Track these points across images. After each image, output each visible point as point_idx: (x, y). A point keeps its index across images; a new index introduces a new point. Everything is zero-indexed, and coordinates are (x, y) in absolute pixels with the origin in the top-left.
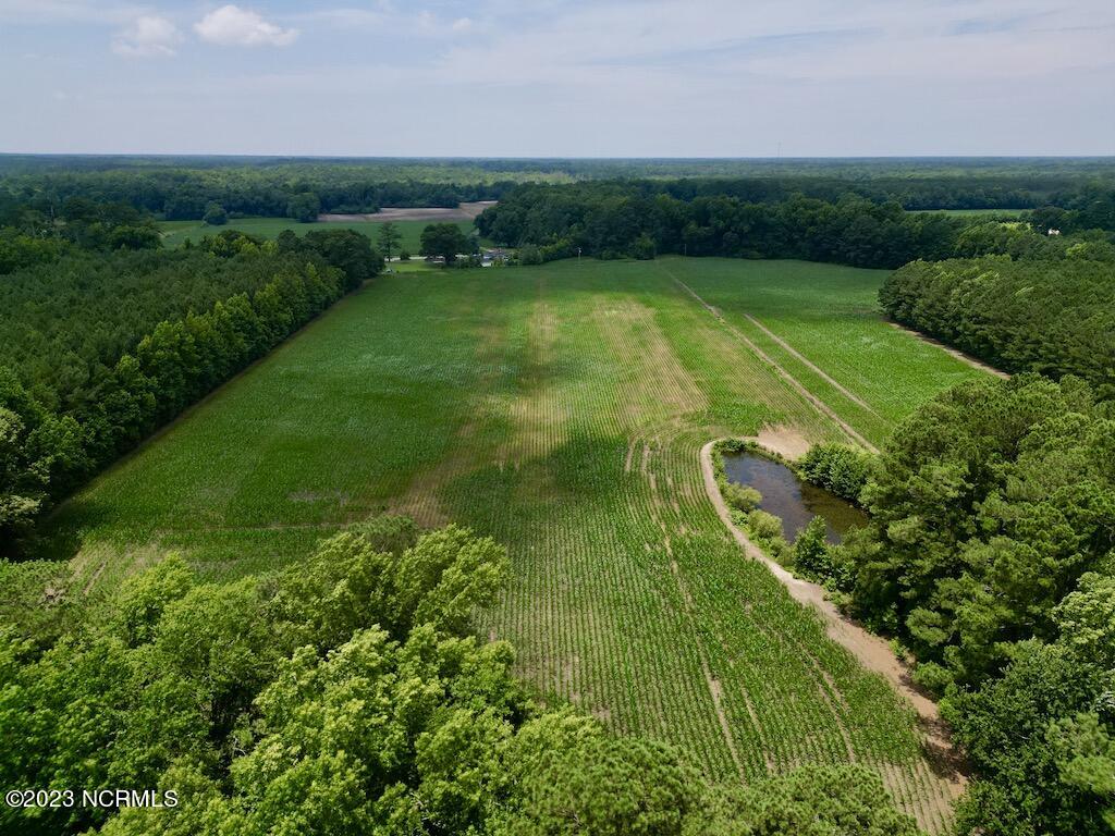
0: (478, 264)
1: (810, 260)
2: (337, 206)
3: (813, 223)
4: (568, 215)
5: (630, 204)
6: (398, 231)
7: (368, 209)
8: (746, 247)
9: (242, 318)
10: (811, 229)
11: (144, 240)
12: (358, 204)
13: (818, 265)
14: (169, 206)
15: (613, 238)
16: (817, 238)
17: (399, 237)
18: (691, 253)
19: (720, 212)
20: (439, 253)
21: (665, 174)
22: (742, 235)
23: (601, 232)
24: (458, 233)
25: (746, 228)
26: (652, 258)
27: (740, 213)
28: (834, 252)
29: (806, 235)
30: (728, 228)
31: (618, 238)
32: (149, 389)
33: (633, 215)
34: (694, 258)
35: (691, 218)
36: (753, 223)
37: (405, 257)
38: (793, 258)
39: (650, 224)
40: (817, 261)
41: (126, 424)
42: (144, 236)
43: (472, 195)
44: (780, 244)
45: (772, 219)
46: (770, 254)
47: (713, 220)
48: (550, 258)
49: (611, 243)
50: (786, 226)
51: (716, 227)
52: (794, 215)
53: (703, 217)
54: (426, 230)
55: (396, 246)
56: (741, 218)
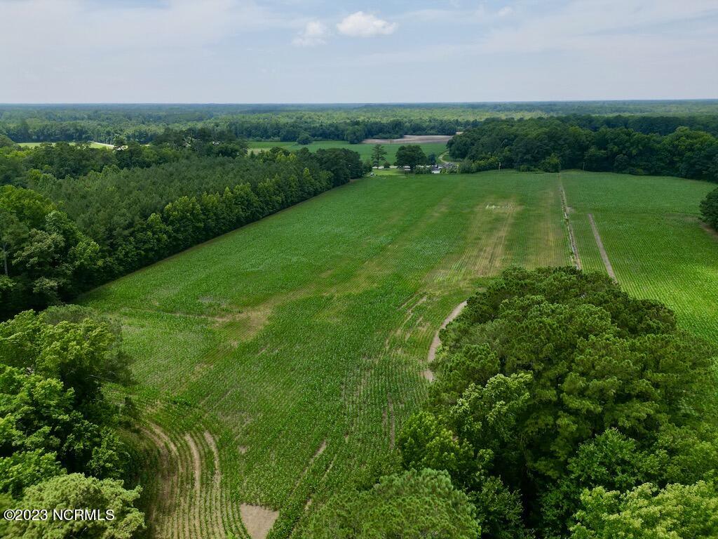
0: (429, 172)
1: (686, 177)
2: (377, 134)
3: (691, 150)
4: (506, 140)
5: (546, 133)
6: (385, 150)
7: (396, 136)
8: (633, 166)
9: (242, 197)
10: (688, 154)
11: (232, 152)
12: (390, 133)
13: (690, 181)
14: (283, 133)
15: (528, 157)
16: (693, 161)
17: (385, 153)
18: (589, 169)
19: (616, 140)
20: (406, 164)
21: (624, 112)
22: (630, 156)
23: (521, 152)
24: (420, 151)
25: (634, 152)
26: (557, 171)
27: (632, 141)
28: (704, 172)
29: (684, 159)
30: (620, 152)
31: (532, 156)
32: (166, 232)
33: (546, 141)
34: (593, 173)
35: (593, 144)
36: (641, 148)
37: (387, 166)
38: (672, 176)
39: (559, 147)
40: (689, 178)
41: (146, 250)
42: (232, 149)
43: (468, 127)
44: (662, 164)
45: (659, 146)
46: (652, 171)
47: (610, 146)
48: (480, 169)
49: (527, 160)
50: (669, 151)
51: (612, 151)
52: (676, 143)
53: (602, 143)
54: (400, 149)
55: (383, 159)
56: (632, 144)
